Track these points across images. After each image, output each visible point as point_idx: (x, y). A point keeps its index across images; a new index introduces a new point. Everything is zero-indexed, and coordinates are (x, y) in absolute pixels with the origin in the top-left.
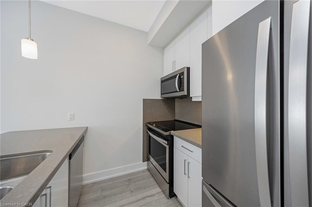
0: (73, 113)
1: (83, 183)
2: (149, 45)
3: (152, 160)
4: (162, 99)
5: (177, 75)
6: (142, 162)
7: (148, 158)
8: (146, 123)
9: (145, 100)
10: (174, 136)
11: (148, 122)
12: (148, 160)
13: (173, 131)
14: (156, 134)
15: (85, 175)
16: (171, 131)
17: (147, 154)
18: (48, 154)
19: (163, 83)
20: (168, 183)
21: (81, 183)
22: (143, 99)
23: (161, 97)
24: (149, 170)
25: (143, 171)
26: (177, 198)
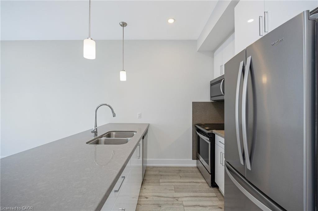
0: (140, 113)
1: (147, 165)
2: (198, 51)
3: (201, 159)
4: (212, 102)
5: (222, 79)
6: (192, 160)
7: (197, 157)
8: (195, 125)
9: (194, 104)
10: (215, 135)
11: (197, 123)
12: (198, 158)
13: (215, 130)
14: (203, 134)
15: (148, 159)
16: (213, 130)
17: (197, 153)
18: (135, 133)
19: (212, 86)
20: (210, 174)
21: (146, 165)
22: (193, 102)
23: (211, 100)
24: (197, 167)
25: (193, 168)
26: (218, 188)
